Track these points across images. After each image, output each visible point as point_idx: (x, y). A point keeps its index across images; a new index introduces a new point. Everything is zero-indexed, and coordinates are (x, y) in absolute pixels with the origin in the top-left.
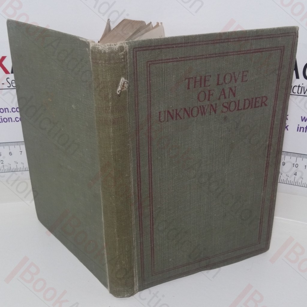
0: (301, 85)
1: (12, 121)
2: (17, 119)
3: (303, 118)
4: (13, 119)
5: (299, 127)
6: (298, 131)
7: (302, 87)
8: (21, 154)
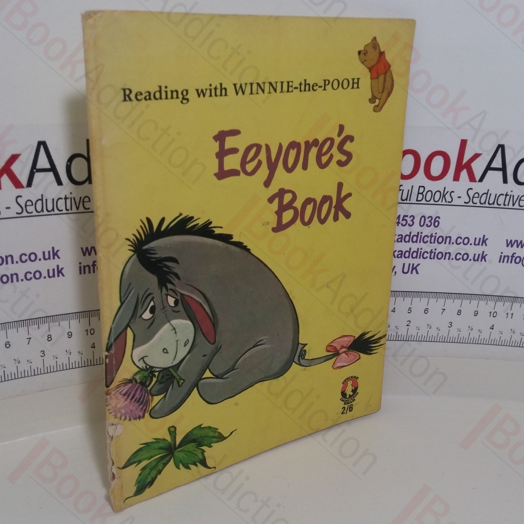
0: (509, 193)
1: (18, 281)
2: (28, 274)
3: (509, 242)
4: (21, 276)
5: (503, 255)
6: (500, 262)
7: (511, 195)
8: (29, 344)
